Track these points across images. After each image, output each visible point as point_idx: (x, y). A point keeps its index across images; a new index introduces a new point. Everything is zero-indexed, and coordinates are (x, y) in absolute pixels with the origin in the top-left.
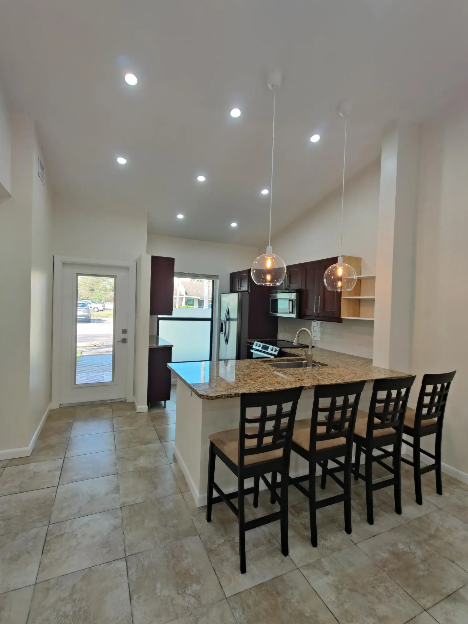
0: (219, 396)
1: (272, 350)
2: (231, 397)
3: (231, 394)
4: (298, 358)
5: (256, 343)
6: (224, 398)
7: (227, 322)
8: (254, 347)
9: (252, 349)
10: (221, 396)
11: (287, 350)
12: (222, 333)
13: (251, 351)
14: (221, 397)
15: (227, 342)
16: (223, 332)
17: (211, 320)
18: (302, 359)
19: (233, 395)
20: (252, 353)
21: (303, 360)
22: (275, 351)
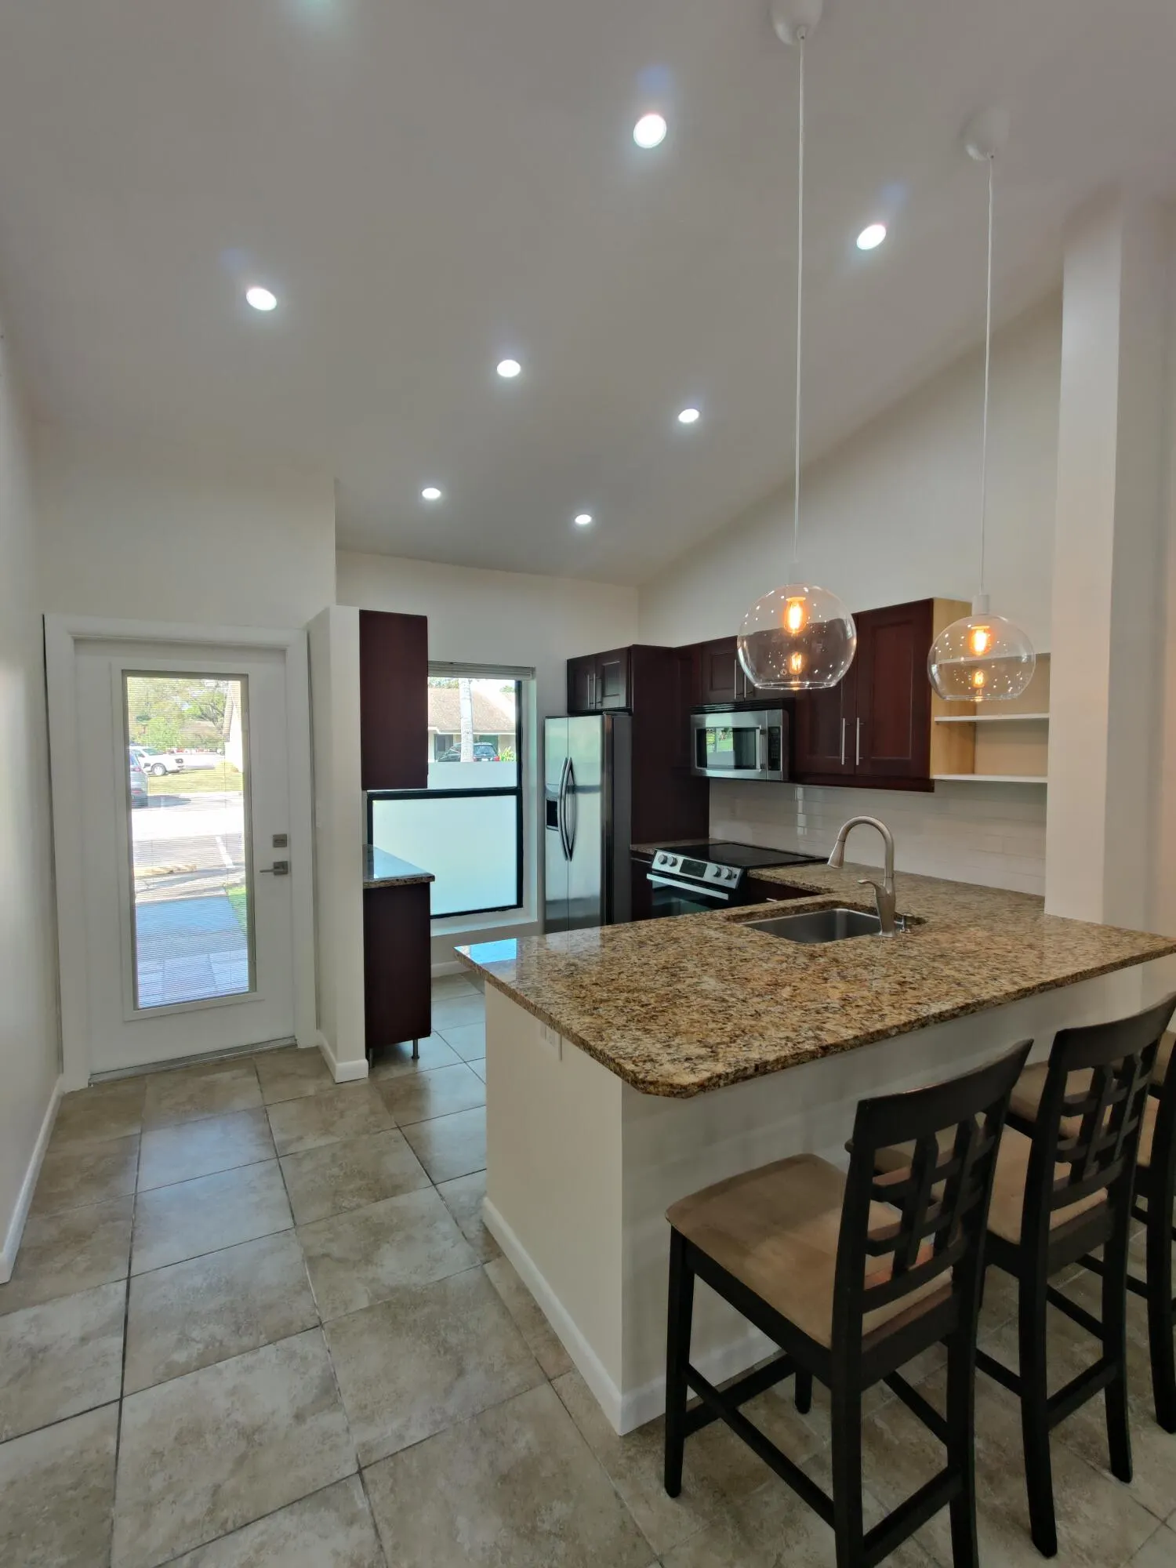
0: (710, 1079)
1: (718, 875)
2: (747, 1078)
3: (746, 1068)
4: (819, 899)
5: (660, 854)
6: (725, 1085)
7: (569, 798)
8: (656, 865)
9: (650, 871)
10: (715, 1080)
11: (767, 874)
12: (554, 828)
13: (650, 877)
14: (714, 1085)
15: (569, 853)
16: (556, 825)
17: (517, 791)
18: (832, 902)
19: (750, 1071)
20: (651, 882)
21: (837, 907)
22: (729, 878)
